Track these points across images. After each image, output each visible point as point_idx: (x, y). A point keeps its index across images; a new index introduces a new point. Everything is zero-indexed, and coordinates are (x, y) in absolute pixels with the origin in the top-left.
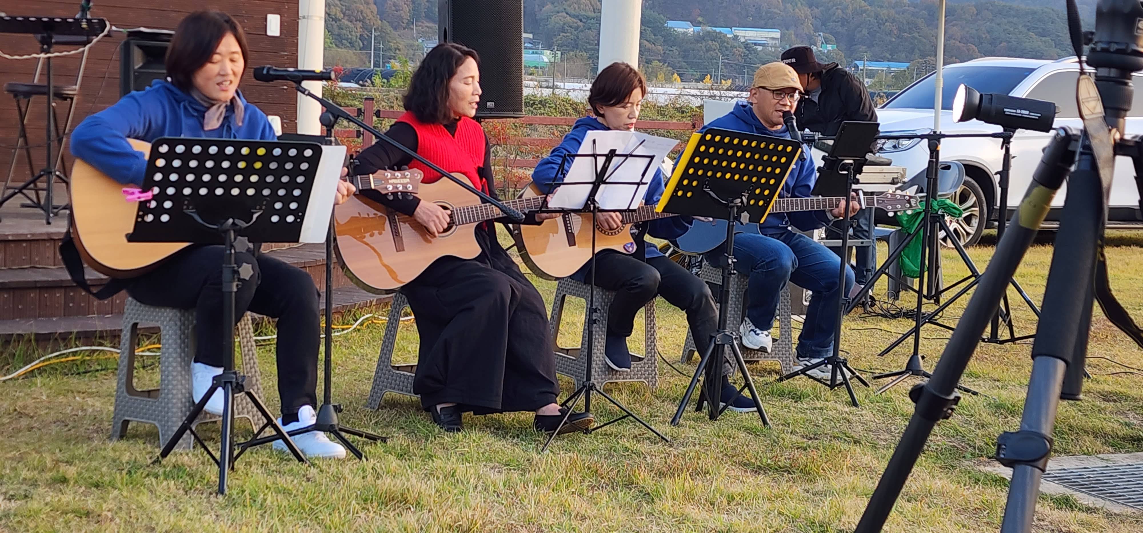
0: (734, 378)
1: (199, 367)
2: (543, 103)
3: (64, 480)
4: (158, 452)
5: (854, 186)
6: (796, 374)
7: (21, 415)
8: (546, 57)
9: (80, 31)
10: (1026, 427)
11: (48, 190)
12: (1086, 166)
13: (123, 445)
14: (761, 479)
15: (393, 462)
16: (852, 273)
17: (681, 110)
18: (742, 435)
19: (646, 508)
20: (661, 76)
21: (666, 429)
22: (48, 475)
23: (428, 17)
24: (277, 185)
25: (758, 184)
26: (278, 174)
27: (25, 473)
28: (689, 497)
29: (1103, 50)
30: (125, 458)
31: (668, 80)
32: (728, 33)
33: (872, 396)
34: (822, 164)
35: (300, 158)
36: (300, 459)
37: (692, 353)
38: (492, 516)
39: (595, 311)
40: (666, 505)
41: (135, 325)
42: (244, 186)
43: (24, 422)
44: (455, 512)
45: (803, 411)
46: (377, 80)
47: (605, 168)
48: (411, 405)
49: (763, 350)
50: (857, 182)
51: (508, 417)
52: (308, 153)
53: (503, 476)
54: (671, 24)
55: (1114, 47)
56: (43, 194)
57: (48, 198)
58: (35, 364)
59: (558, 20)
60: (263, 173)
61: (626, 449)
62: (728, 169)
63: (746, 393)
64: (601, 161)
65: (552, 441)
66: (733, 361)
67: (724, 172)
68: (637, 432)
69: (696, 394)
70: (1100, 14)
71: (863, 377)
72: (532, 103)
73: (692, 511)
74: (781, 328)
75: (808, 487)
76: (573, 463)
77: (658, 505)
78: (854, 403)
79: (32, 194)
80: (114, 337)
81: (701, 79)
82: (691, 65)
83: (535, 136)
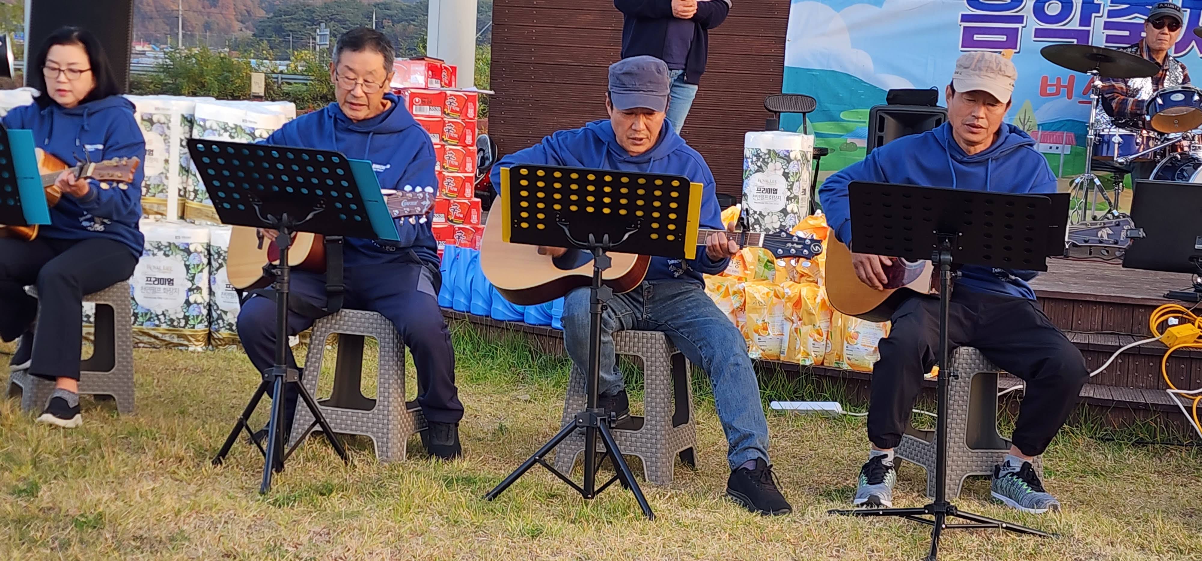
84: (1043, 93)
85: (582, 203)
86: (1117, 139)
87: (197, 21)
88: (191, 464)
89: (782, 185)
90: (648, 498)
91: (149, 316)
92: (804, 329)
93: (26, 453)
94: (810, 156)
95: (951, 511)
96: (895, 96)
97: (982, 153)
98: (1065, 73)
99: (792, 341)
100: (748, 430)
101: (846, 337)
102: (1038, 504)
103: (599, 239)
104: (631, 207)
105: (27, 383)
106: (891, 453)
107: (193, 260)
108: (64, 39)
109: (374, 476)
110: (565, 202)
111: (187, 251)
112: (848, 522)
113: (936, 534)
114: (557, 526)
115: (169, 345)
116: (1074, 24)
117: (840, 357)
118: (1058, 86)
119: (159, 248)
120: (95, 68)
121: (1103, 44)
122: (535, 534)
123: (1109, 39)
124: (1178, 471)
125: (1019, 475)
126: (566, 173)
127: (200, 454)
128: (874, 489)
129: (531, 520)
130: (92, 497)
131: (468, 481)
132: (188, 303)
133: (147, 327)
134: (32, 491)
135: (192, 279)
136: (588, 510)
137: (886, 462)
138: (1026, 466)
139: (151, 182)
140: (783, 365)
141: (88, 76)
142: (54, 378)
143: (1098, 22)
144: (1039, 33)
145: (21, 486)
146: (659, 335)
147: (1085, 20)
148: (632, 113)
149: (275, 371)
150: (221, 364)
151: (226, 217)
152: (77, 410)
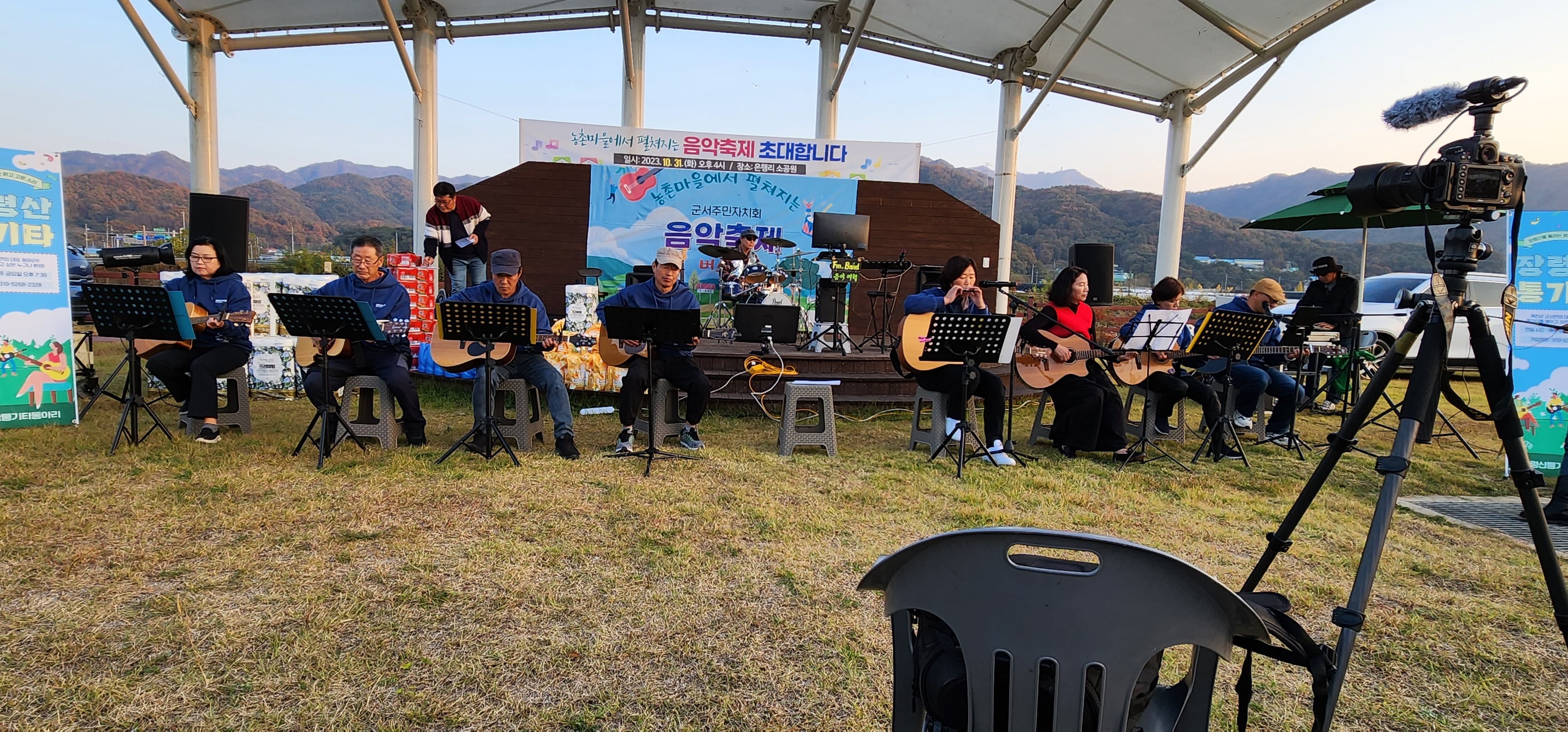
0: (1228, 441)
1: (949, 420)
2: (1123, 299)
3: (890, 466)
4: (930, 457)
5: (1305, 343)
6: (1266, 441)
7: (870, 437)
8: (1125, 276)
9: (900, 268)
10: (1394, 454)
11: (883, 339)
12: (1435, 320)
13: (914, 453)
14: (1243, 493)
15: (1042, 470)
16: (1303, 390)
17: (1202, 303)
18: (1233, 470)
19: (1176, 502)
20: (1191, 285)
21: (1188, 465)
22: (883, 463)
23: (1062, 258)
24: (989, 335)
25: (1246, 339)
26: (989, 330)
27: (873, 461)
28: (1201, 498)
29: (1448, 260)
30: (916, 458)
31: (1195, 287)
32: (1231, 262)
33: (1313, 455)
34: (1285, 329)
35: (1000, 323)
36: (996, 465)
37: (1205, 427)
38: (1091, 498)
39: (1149, 401)
40: (1187, 501)
41: (921, 399)
42: (973, 336)
43: (872, 440)
44: (1073, 495)
45: (1270, 461)
46: (1035, 289)
47: (1155, 329)
48: (1050, 444)
49: (1248, 428)
50: (1307, 340)
51: (1101, 453)
52: (1004, 321)
53: (1098, 480)
54: (1197, 258)
55: (1455, 259)
56: (880, 341)
57: (883, 342)
58: (876, 415)
59: (1132, 257)
60: (982, 330)
61: (1165, 473)
62: (1228, 331)
63: (1236, 449)
64: (1153, 325)
65: (1124, 467)
66: (1229, 433)
67: (1226, 332)
68: (1171, 465)
69: (1206, 449)
70: (1447, 241)
71: (1308, 445)
72: (1117, 299)
73: (1201, 504)
74: (1258, 417)
75: (1271, 499)
76: (1135, 476)
77: (1183, 501)
78: (1302, 458)
79: (875, 340)
80: (910, 405)
81: (1215, 287)
82: (1210, 280)
83: (1118, 316)
84: (701, 267)
85: (478, 320)
86: (732, 287)
87: (302, 238)
88: (280, 457)
89: (584, 309)
90: (518, 457)
91: (262, 384)
92: (594, 375)
93: (186, 457)
94: (597, 296)
95: (656, 451)
96: (637, 269)
97: (669, 293)
98: (710, 259)
99: (590, 380)
100: (562, 421)
101: (614, 377)
102: (695, 446)
103: (487, 336)
104: (503, 321)
105: (188, 421)
106: (631, 428)
107: (285, 355)
108: (202, 243)
109: (379, 456)
110: (470, 319)
111: (282, 351)
112: (611, 460)
113: (649, 462)
114: (469, 472)
115: (274, 398)
116: (712, 237)
117: (612, 386)
118: (707, 264)
119: (266, 350)
120: (220, 257)
121: (725, 246)
122: (460, 477)
123: (728, 244)
124: (756, 427)
125: (689, 433)
126: (469, 305)
127: (285, 451)
128: (624, 444)
129: (459, 471)
130: (221, 476)
131: (428, 455)
132: (283, 377)
133: (261, 389)
134: (188, 475)
135: (285, 365)
136: (488, 465)
137: (629, 432)
138: (692, 429)
139: (261, 317)
140: (586, 391)
141: (215, 261)
142: (203, 418)
143: (723, 237)
144: (698, 241)
145: (182, 473)
146: (522, 380)
147: (717, 236)
148: (500, 275)
149: (323, 408)
150: (302, 406)
151: (293, 333)
152: (217, 433)
